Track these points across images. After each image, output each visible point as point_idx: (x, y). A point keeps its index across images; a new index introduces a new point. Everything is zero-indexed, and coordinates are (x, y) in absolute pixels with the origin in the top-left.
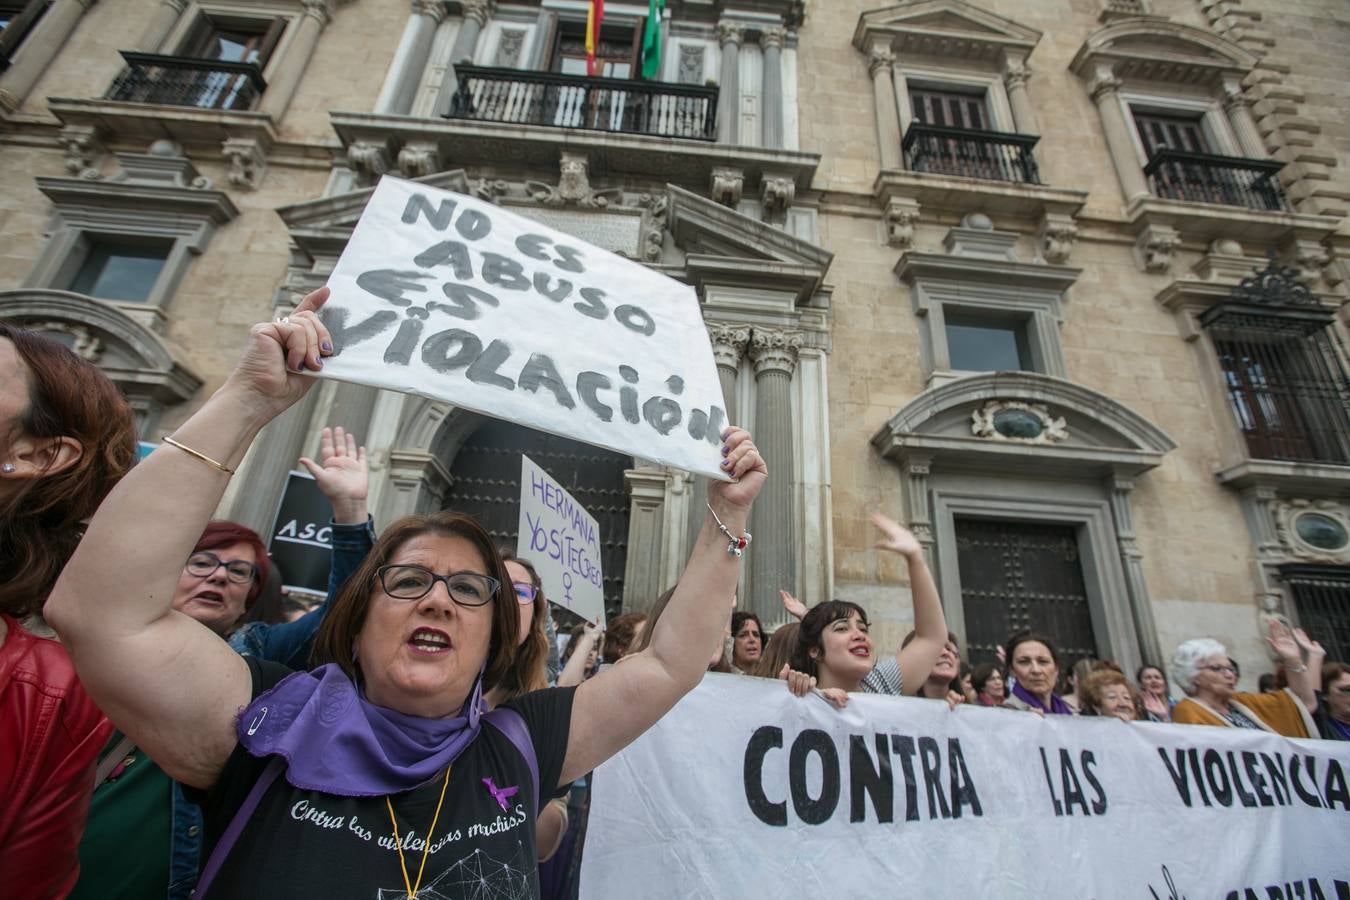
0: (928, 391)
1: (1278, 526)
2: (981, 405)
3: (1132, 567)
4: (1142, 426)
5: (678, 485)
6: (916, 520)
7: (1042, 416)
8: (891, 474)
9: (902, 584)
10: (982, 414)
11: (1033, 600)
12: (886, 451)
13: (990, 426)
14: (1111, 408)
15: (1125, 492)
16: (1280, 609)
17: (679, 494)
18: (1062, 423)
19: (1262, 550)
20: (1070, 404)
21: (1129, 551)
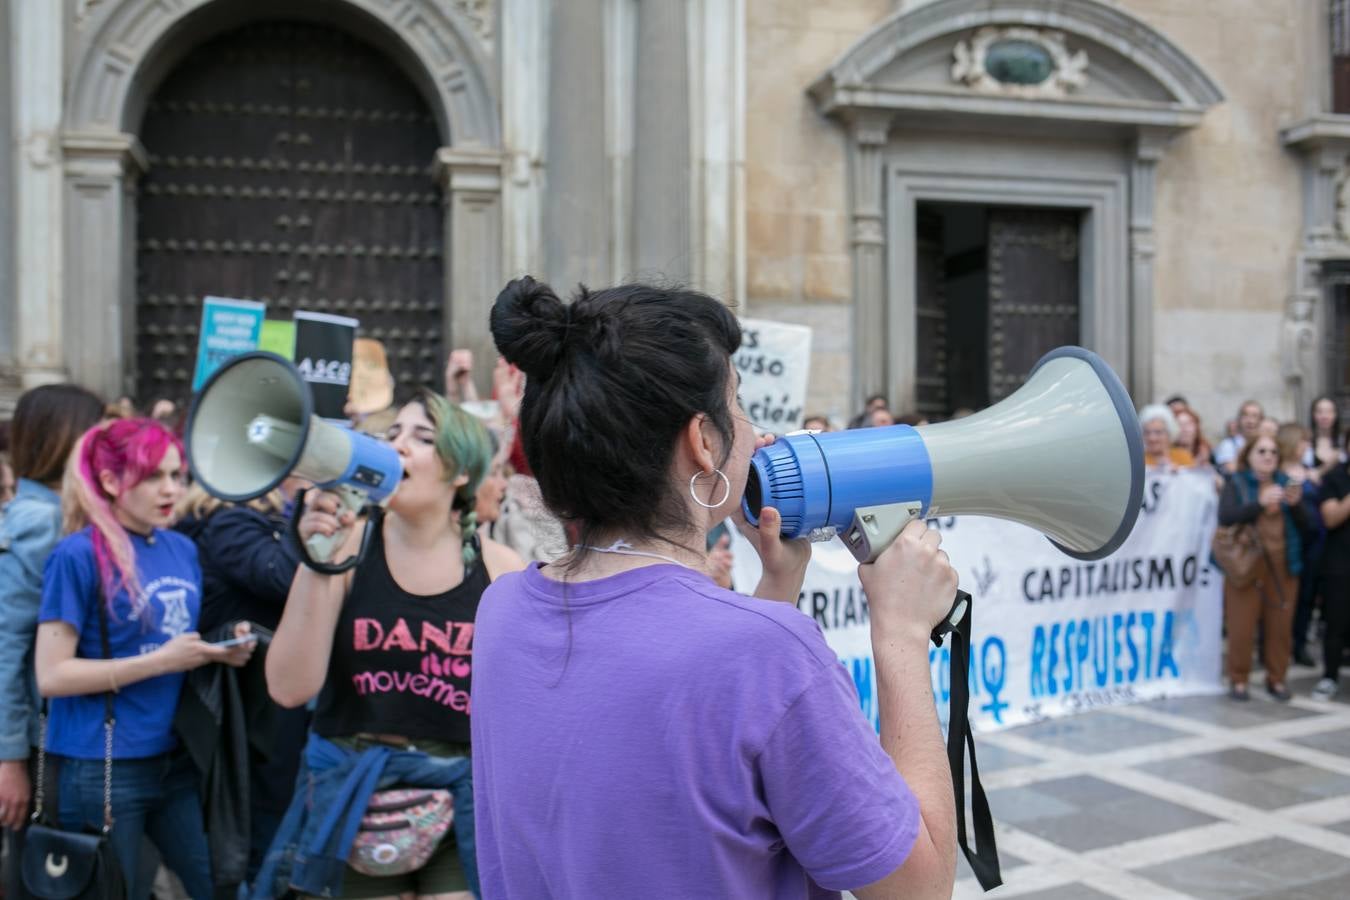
0: (893, 17)
1: (1339, 205)
2: (969, 35)
3: (1141, 269)
4: (1187, 69)
5: (522, 170)
6: (862, 210)
7: (1056, 48)
8: (833, 140)
9: (837, 301)
10: (970, 47)
11: (1011, 315)
12: (828, 106)
13: (979, 68)
14: (1150, 39)
15: (1150, 163)
16: (1309, 317)
17: (523, 185)
18: (1082, 60)
19: (1312, 238)
20: (1095, 33)
21: (1142, 244)
